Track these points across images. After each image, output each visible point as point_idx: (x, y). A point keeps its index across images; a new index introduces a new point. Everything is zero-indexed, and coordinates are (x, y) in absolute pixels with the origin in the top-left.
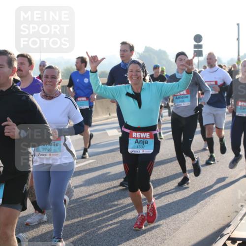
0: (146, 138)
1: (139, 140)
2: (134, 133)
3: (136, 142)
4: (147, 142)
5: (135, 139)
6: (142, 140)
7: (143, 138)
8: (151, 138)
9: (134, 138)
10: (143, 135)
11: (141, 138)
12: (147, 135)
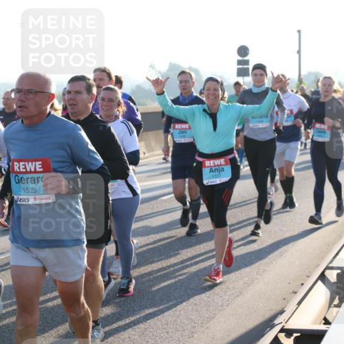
0: (221, 165)
1: (213, 168)
2: (206, 162)
3: (210, 172)
4: (223, 170)
5: (209, 169)
6: (218, 167)
7: (218, 165)
8: (226, 164)
9: (208, 167)
10: (217, 162)
11: (215, 166)
12: (222, 161)
